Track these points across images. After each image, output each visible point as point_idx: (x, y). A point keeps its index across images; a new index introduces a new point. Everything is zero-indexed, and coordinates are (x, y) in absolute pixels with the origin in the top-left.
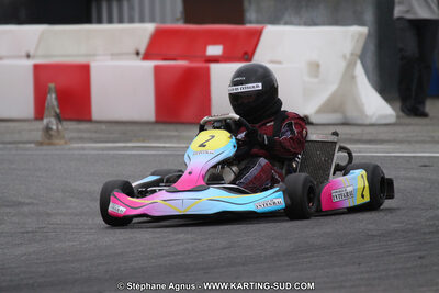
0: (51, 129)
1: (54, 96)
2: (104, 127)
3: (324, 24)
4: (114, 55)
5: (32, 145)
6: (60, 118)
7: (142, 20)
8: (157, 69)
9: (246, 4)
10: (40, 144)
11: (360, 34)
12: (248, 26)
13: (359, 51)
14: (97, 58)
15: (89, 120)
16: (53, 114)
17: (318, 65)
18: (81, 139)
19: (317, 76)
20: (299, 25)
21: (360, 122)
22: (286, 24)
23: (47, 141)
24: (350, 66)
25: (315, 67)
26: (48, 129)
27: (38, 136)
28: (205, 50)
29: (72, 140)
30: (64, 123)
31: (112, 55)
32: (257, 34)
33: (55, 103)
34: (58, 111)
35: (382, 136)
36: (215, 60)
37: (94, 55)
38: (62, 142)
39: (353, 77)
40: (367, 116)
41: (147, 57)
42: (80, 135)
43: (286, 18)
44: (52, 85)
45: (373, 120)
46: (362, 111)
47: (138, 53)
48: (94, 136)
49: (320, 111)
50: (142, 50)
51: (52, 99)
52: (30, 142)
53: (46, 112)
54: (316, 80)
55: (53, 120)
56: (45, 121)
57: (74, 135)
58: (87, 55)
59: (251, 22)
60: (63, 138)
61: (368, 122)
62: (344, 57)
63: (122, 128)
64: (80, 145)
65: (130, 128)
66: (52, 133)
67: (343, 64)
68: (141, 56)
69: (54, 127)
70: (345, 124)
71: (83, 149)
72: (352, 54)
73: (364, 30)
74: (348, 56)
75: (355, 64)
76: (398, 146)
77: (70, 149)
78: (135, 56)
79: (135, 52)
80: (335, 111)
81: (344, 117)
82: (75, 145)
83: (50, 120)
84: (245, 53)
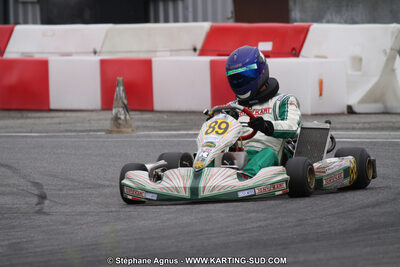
0: (119, 119)
1: (122, 88)
2: (165, 116)
3: (363, 23)
4: (173, 52)
5: (103, 133)
6: (127, 109)
7: (195, 20)
8: (212, 63)
9: (291, 4)
10: (110, 132)
11: (399, 31)
12: (296, 24)
13: (398, 47)
14: (158, 54)
15: (152, 110)
16: (121, 104)
17: (361, 60)
18: (146, 128)
19: (359, 70)
20: (340, 23)
22: (328, 22)
23: (116, 129)
25: (358, 61)
26: (116, 119)
27: (108, 124)
29: (138, 128)
30: (131, 113)
31: (171, 51)
32: (305, 32)
33: (123, 95)
34: (126, 102)
36: (266, 55)
37: (156, 51)
38: (130, 130)
39: (393, 70)
41: (203, 53)
42: (144, 124)
43: (328, 16)
44: (120, 79)
47: (195, 50)
48: (157, 124)
49: (362, 101)
50: (199, 47)
51: (120, 91)
52: (98, 131)
53: (115, 104)
54: (358, 73)
55: (122, 111)
56: (114, 111)
57: (139, 124)
58: (148, 51)
59: (296, 21)
60: (131, 126)
62: (385, 52)
63: (183, 117)
64: (146, 133)
65: (189, 117)
66: (120, 121)
67: (384, 59)
68: (198, 52)
69: (122, 117)
70: (386, 113)
71: (149, 136)
72: (392, 49)
74: (388, 51)
75: (395, 58)
77: (138, 137)
78: (192, 52)
79: (192, 48)
80: (376, 101)
81: (386, 107)
82: (142, 133)
83: (118, 110)
84: (294, 49)
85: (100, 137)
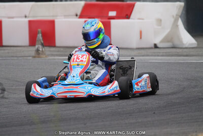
0: (39, 50)
1: (40, 35)
2: (62, 49)
3: (161, 1)
4: (66, 16)
5: (31, 58)
6: (43, 45)
10: (34, 57)
11: (181, 6)
12: (128, 2)
13: (180, 14)
14: (58, 17)
15: (54, 46)
16: (40, 43)
17: (161, 20)
18: (53, 55)
19: (160, 25)
20: (150, 1)
21: (180, 46)
22: (144, 1)
23: (37, 56)
24: (176, 21)
25: (159, 21)
26: (38, 50)
27: (33, 53)
28: (108, 13)
29: (49, 55)
30: (45, 48)
31: (65, 16)
32: (133, 6)
33: (41, 38)
34: (42, 42)
35: (192, 53)
36: (113, 18)
37: (57, 16)
38: (44, 56)
39: (177, 26)
40: (183, 44)
41: (81, 17)
42: (52, 53)
44: (40, 30)
45: (187, 46)
46: (181, 42)
47: (77, 15)
48: (58, 53)
49: (162, 41)
50: (79, 14)
51: (40, 36)
52: (30, 56)
53: (37, 42)
54: (159, 27)
55: (40, 46)
56: (37, 46)
57: (49, 53)
58: (53, 16)
60: (45, 54)
61: (184, 47)
62: (173, 16)
63: (71, 50)
64: (53, 58)
66: (40, 52)
67: (172, 20)
68: (78, 16)
69: (41, 49)
70: (172, 48)
71: (55, 59)
72: (177, 15)
73: (182, 4)
74: (175, 16)
75: (178, 19)
76: (200, 58)
77: (49, 60)
78: (75, 17)
79: (75, 14)
80: (168, 42)
81: (173, 45)
82: (51, 58)
83: (39, 46)
84: (127, 15)
85: (30, 60)
